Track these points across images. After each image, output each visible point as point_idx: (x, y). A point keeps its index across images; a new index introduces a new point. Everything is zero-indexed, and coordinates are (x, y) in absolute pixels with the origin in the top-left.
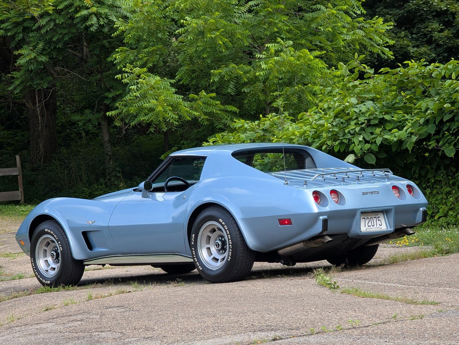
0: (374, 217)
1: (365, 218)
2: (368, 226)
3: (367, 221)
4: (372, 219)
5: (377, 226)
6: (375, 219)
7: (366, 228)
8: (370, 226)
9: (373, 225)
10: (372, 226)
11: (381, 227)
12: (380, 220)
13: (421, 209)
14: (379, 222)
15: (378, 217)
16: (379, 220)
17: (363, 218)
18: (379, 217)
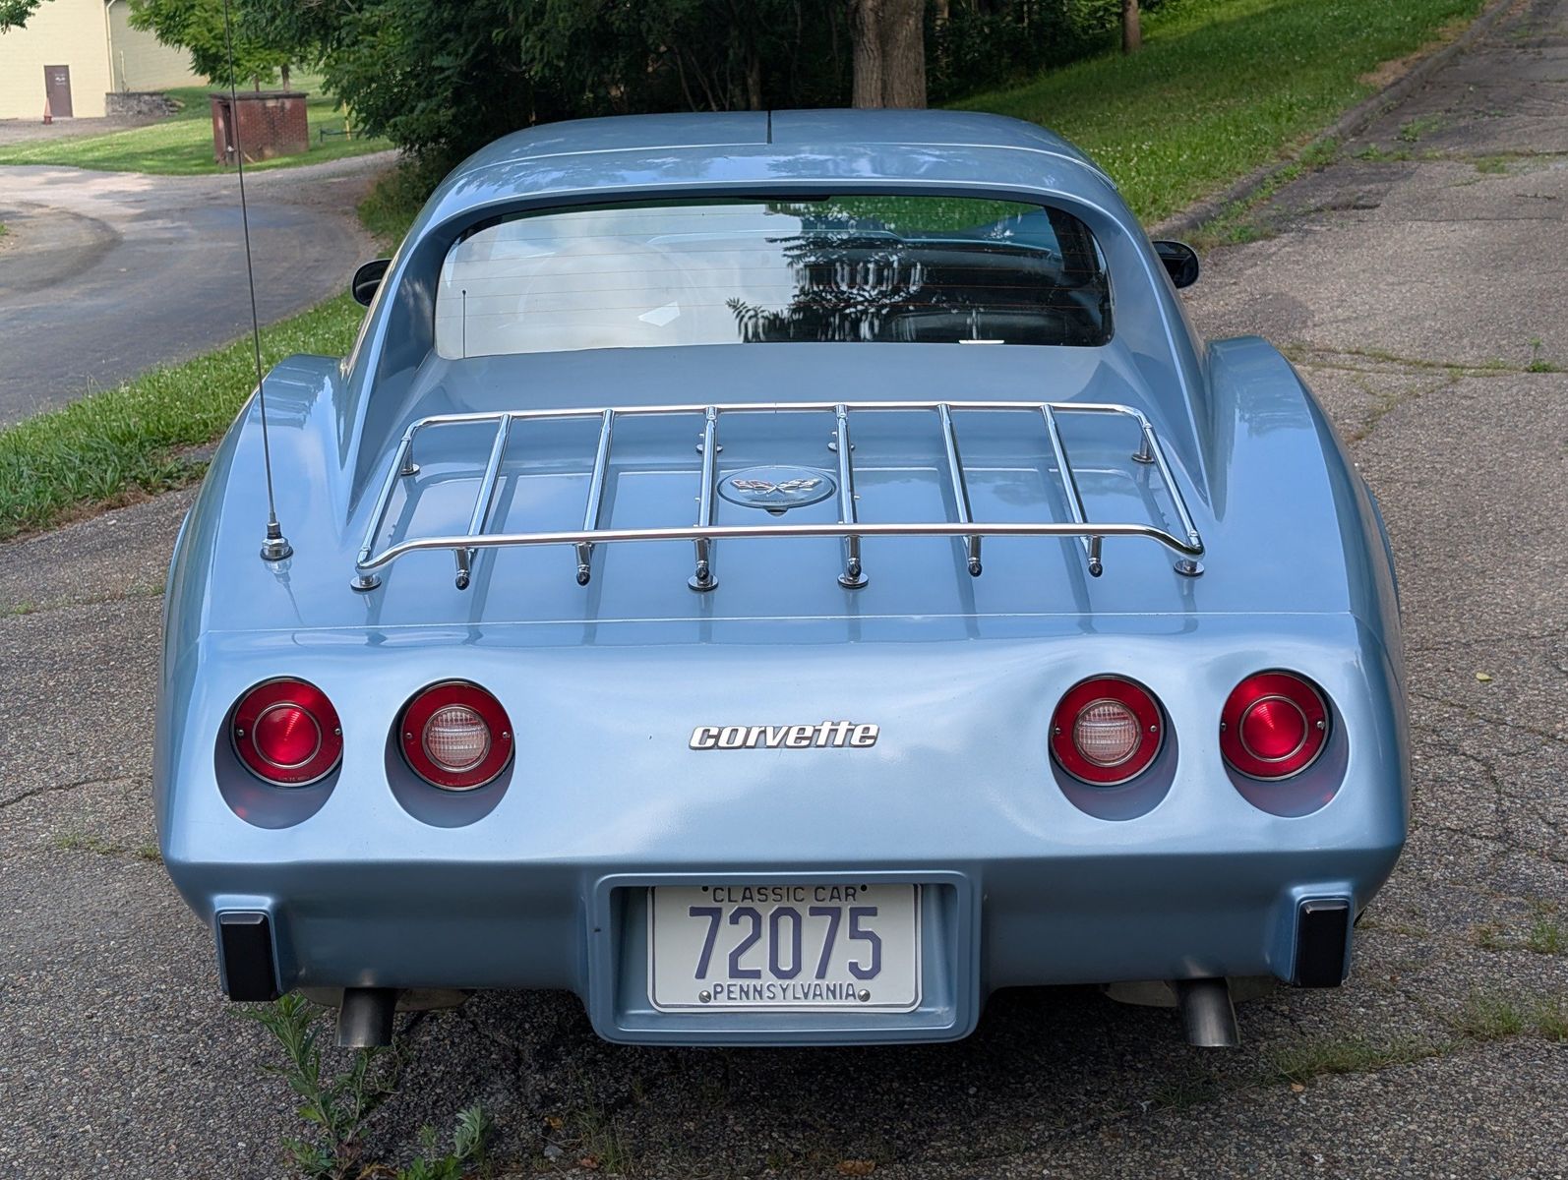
0: (815, 912)
1: (716, 914)
2: (735, 973)
3: (731, 936)
4: (786, 924)
5: (831, 979)
6: (816, 930)
7: (706, 985)
8: (756, 974)
9: (786, 965)
10: (768, 978)
11: (862, 987)
12: (869, 936)
13: (1300, 892)
14: (851, 951)
15: (855, 913)
16: (855, 934)
17: (696, 912)
18: (872, 912)
